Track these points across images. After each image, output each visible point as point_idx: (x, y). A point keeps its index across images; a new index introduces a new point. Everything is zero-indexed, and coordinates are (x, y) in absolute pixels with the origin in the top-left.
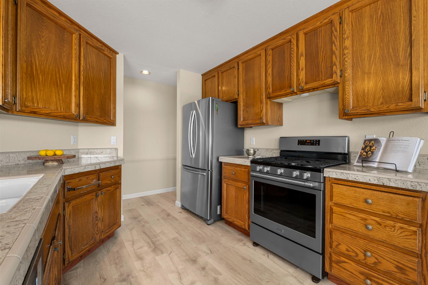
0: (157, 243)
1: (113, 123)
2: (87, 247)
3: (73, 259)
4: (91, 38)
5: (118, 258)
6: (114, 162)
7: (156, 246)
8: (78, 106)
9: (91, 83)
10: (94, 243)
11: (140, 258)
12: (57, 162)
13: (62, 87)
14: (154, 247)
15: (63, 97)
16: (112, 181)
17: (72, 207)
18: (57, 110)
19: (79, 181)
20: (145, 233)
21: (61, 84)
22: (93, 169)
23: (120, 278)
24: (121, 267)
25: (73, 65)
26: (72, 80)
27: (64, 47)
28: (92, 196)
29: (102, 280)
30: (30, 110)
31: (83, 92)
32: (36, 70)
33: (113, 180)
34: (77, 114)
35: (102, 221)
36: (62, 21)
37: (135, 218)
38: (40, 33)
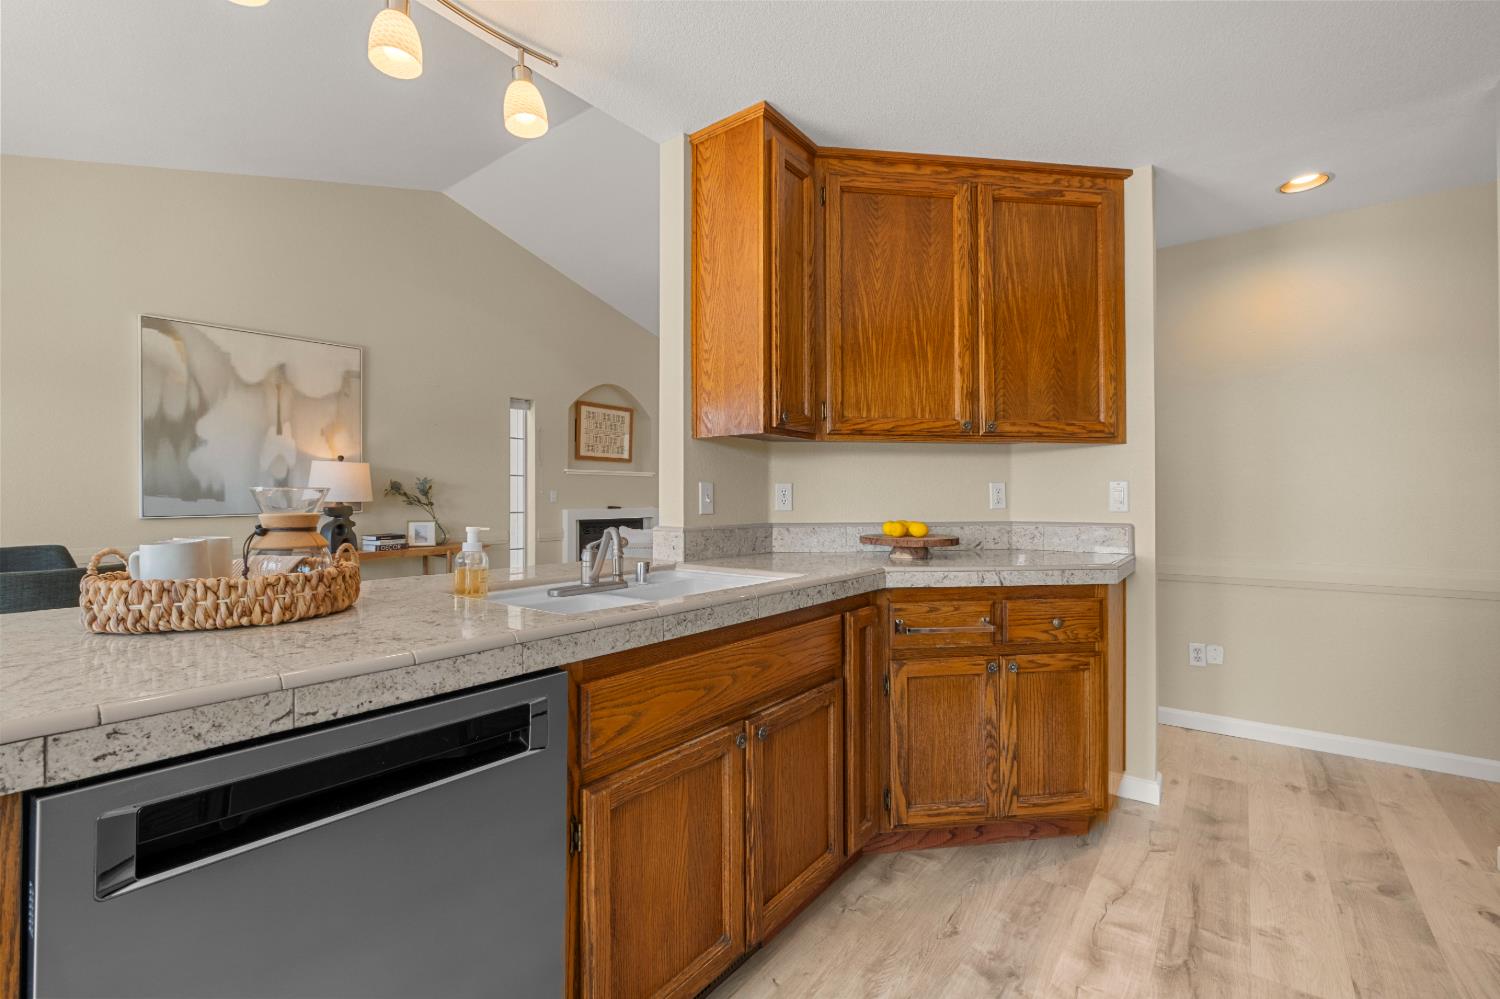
0: (1208, 957)
1: (1112, 433)
2: (957, 813)
3: (911, 821)
4: (1016, 176)
5: (1033, 905)
6: (1063, 571)
7: (1192, 965)
8: (972, 396)
9: (1015, 318)
10: (982, 813)
11: (1094, 957)
12: (912, 554)
13: (925, 357)
14: (1180, 961)
15: (927, 381)
16: (1056, 636)
17: (908, 679)
18: (914, 416)
19: (928, 612)
20: (1195, 889)
21: (922, 347)
22: (975, 583)
23: (987, 961)
24: (1020, 935)
25: (956, 283)
26: (953, 326)
27: (930, 244)
28: (975, 665)
29: (949, 929)
30: (853, 427)
31: (987, 352)
32: (865, 331)
33: (1061, 637)
34: (968, 419)
35: (1014, 758)
36: (923, 180)
37: (1212, 820)
38: (871, 240)
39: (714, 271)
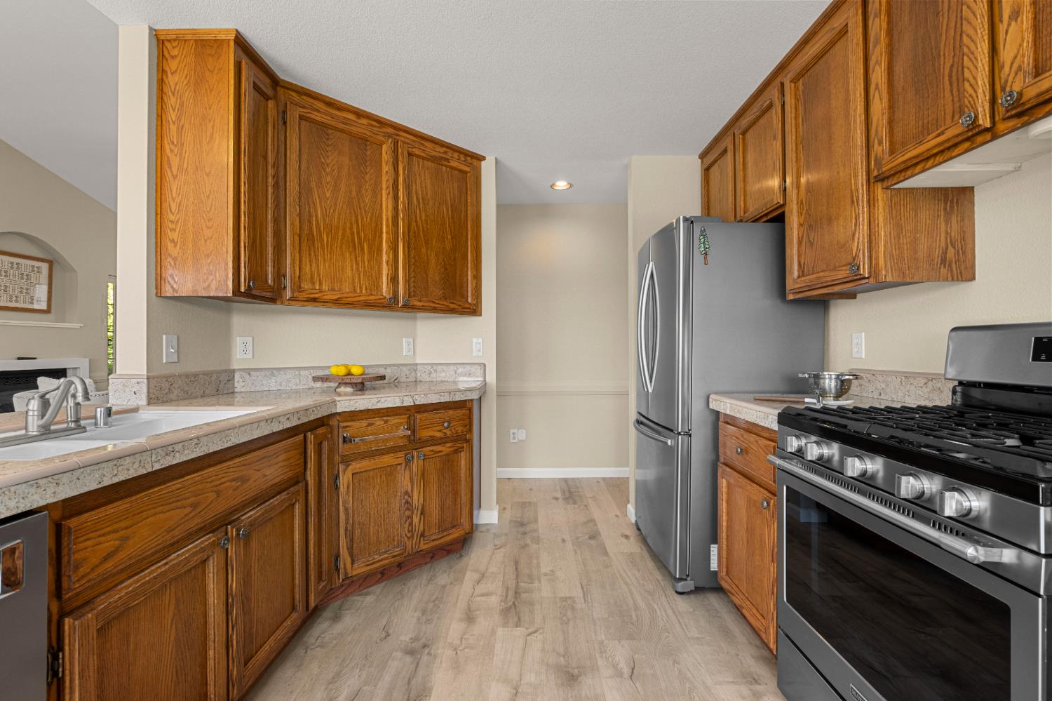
0: (524, 596)
1: (474, 310)
2: (386, 559)
3: (355, 573)
4: (422, 142)
5: (434, 601)
6: (450, 393)
7: (516, 603)
8: (394, 280)
9: (421, 233)
10: (402, 554)
11: (469, 618)
12: (353, 387)
13: (363, 249)
14: (511, 603)
15: (364, 267)
16: (445, 433)
17: (353, 474)
18: (355, 291)
19: (367, 426)
20: (516, 563)
21: (360, 244)
22: (398, 404)
23: (409, 645)
24: (428, 621)
25: (384, 203)
26: (382, 233)
27: (366, 173)
28: (398, 458)
29: (384, 634)
30: (307, 296)
31: (404, 253)
32: (318, 226)
33: (448, 433)
34: (391, 295)
35: (422, 514)
36: (361, 127)
37: (522, 525)
38: (323, 160)
39: (181, 155)
